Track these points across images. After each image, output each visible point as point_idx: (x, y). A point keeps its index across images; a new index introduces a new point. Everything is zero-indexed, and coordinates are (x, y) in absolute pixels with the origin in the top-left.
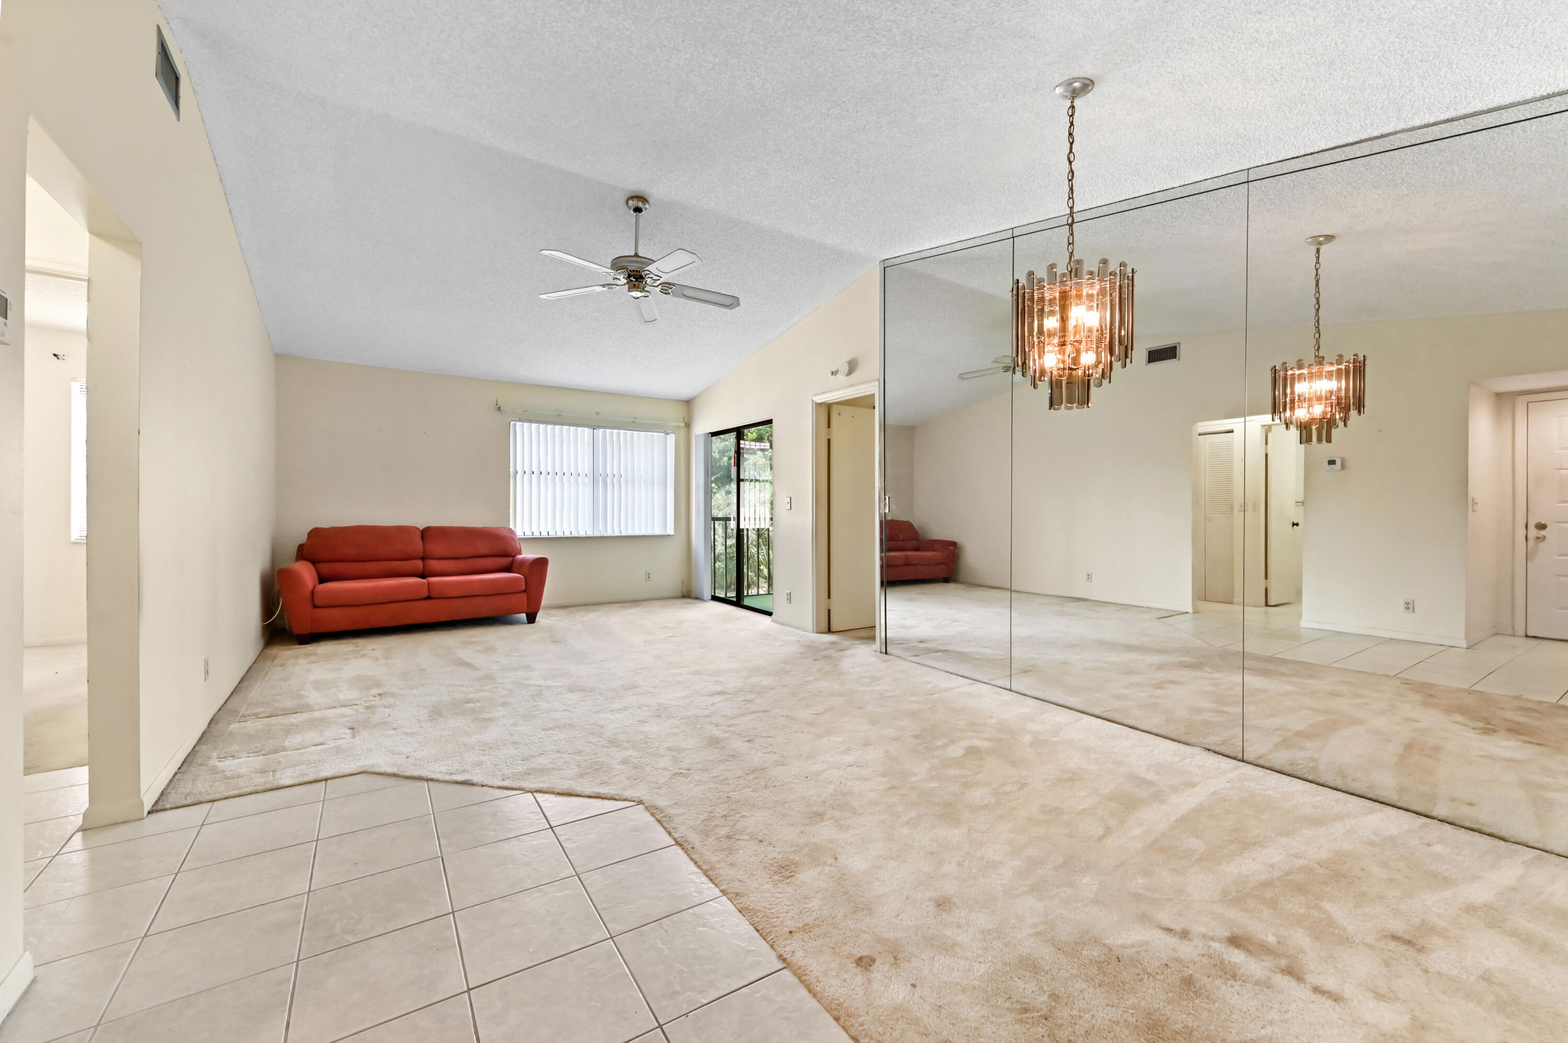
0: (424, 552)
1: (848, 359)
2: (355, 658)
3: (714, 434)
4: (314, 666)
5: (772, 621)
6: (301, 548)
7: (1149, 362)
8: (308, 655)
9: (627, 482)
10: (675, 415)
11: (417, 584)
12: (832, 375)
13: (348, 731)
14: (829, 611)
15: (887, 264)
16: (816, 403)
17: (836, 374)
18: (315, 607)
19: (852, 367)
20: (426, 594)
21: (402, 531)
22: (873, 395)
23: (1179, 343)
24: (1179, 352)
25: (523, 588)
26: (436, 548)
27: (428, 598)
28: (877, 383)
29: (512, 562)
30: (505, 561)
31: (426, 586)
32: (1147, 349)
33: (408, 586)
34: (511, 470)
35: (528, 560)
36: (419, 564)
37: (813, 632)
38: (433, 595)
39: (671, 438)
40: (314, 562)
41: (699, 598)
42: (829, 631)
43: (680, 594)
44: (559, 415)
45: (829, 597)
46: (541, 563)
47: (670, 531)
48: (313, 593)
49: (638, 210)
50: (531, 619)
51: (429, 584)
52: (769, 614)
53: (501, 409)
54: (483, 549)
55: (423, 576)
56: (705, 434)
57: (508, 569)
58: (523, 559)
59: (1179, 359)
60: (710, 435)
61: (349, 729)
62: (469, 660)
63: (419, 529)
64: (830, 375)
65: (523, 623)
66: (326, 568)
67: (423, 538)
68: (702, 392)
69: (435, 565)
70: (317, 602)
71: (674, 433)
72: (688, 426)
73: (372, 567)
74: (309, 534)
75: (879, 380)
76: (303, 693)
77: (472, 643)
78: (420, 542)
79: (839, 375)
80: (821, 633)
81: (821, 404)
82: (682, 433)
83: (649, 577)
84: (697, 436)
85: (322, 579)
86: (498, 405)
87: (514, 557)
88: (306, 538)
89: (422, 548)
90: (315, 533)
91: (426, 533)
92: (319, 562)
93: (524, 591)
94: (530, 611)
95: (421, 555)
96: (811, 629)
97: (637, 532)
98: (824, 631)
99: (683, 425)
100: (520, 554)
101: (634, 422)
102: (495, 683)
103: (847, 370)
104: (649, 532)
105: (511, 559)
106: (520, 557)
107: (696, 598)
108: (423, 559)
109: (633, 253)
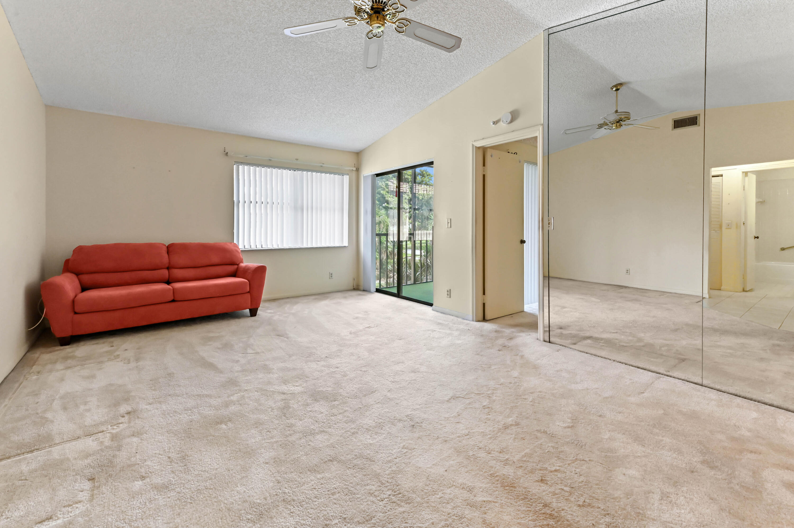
0: (169, 263)
1: (511, 110)
2: (109, 360)
3: (378, 175)
4: (68, 372)
5: (433, 310)
6: (67, 261)
7: (674, 128)
8: (66, 358)
9: (317, 209)
10: (349, 162)
11: (163, 291)
12: (493, 124)
13: (87, 485)
14: (484, 304)
15: (551, 31)
16: (476, 147)
17: (496, 124)
18: (76, 313)
19: (514, 116)
20: (171, 298)
21: (151, 247)
22: (536, 138)
23: (699, 115)
24: (699, 120)
25: (248, 289)
26: (179, 259)
27: (173, 301)
28: (541, 128)
29: (237, 269)
30: (231, 268)
31: (172, 291)
32: (673, 119)
33: (155, 292)
34: (235, 199)
35: (251, 268)
36: (164, 273)
37: (473, 321)
38: (176, 299)
39: (346, 178)
40: (77, 274)
41: (366, 291)
42: (484, 319)
43: (352, 288)
44: (270, 160)
45: (484, 294)
46: (261, 270)
47: (346, 244)
48: (73, 301)
50: (253, 313)
51: (174, 290)
52: (431, 305)
53: (228, 154)
54: (215, 259)
55: (168, 283)
56: (372, 175)
57: (234, 274)
58: (246, 266)
59: (699, 125)
60: (376, 175)
61: (89, 480)
62: (211, 360)
63: (165, 245)
64: (492, 124)
65: (247, 317)
66: (86, 278)
67: (168, 253)
68: (369, 146)
69: (178, 273)
70: (77, 310)
71: (348, 174)
72: (358, 170)
73: (126, 276)
74: (74, 251)
75: (543, 125)
76: (49, 415)
77: (210, 339)
78: (166, 255)
79: (501, 123)
80: (479, 321)
81: (479, 148)
82: (354, 174)
83: (331, 277)
84: (365, 177)
85: (84, 289)
86: (226, 152)
87: (238, 265)
88: (72, 253)
89: (168, 260)
90: (80, 250)
91: (171, 248)
92: (82, 274)
93: (249, 292)
94: (253, 307)
95: (167, 265)
96: (471, 318)
97: (324, 245)
98: (481, 320)
99: (355, 169)
100: (243, 263)
101: (321, 166)
102: (240, 390)
103: (509, 119)
104: (332, 245)
105: (236, 266)
106: (243, 265)
107: (364, 290)
108: (168, 268)
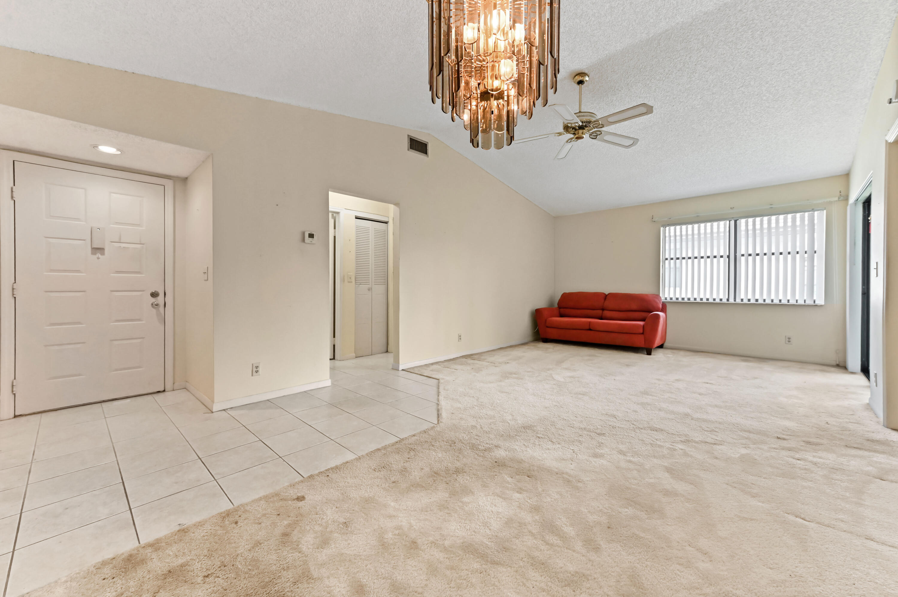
0: (601, 306)
11: (585, 322)
16: (889, 143)
17: (891, 102)
20: (588, 327)
21: (596, 295)
25: (641, 331)
26: (611, 305)
31: (589, 323)
33: (581, 322)
34: (661, 256)
36: (600, 312)
37: (883, 425)
38: (592, 328)
40: (561, 308)
44: (697, 216)
48: (546, 321)
49: (581, 82)
50: (649, 352)
53: (654, 220)
54: (634, 306)
57: (643, 319)
63: (605, 294)
67: (605, 299)
69: (607, 313)
70: (547, 325)
71: (825, 208)
78: (602, 301)
89: (603, 304)
91: (607, 296)
93: (643, 333)
101: (771, 208)
108: (602, 310)
109: (578, 111)
